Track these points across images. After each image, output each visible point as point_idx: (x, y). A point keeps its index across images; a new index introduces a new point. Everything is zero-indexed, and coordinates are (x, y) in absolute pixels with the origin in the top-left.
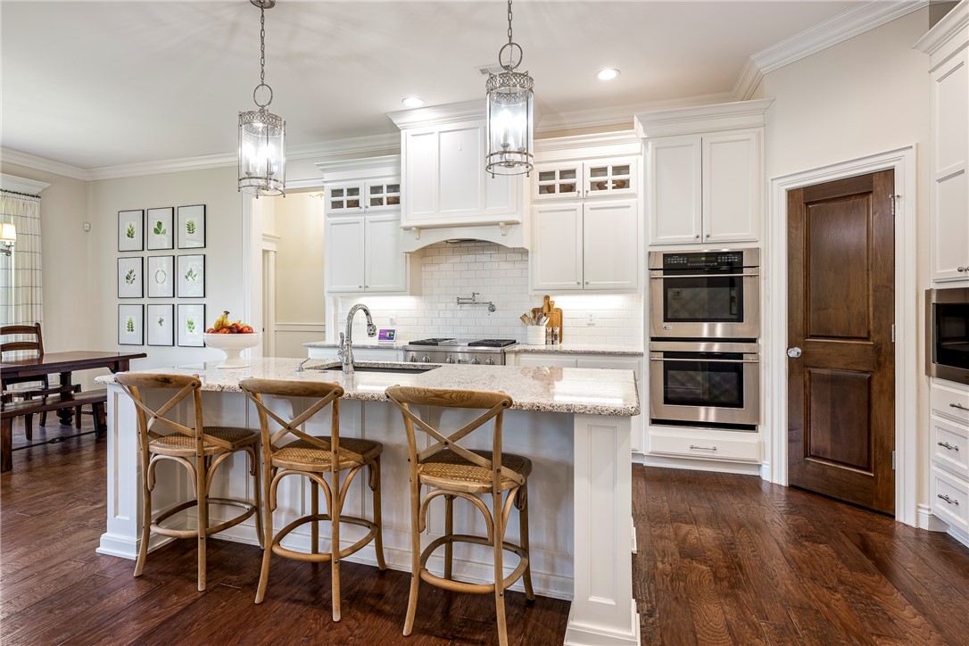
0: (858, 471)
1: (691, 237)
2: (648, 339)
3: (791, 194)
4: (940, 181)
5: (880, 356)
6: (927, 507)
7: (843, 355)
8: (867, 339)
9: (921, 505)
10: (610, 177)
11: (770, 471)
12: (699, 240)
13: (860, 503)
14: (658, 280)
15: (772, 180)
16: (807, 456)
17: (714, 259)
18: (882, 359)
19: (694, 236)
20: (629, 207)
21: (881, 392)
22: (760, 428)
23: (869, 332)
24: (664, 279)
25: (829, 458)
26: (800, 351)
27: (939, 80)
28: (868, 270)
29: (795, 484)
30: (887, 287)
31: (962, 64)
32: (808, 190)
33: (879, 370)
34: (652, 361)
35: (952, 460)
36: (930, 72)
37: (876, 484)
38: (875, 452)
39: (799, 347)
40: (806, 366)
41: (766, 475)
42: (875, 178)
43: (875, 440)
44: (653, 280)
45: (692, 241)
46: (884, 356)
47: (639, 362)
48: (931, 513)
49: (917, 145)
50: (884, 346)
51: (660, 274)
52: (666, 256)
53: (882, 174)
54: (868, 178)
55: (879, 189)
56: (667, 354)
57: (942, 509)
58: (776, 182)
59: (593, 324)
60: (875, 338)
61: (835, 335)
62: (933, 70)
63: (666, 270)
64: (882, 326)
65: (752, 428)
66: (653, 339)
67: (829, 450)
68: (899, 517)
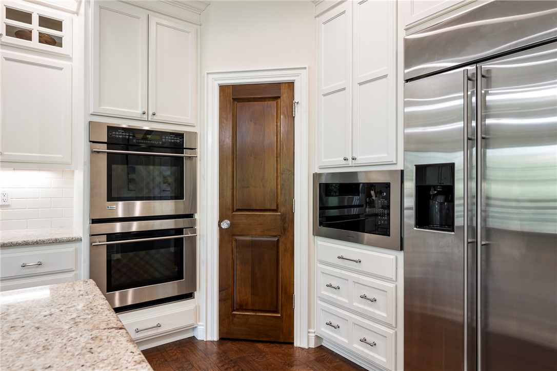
0: (270, 315)
1: (137, 112)
2: (88, 221)
3: (223, 89)
4: (324, 95)
5: (285, 223)
6: (313, 331)
7: (261, 224)
8: (276, 210)
9: (310, 330)
10: (35, 27)
11: (205, 330)
12: (145, 117)
13: (271, 339)
14: (100, 155)
15: (208, 74)
16: (234, 311)
17: (158, 138)
18: (286, 225)
19: (140, 111)
20: (61, 69)
21: (285, 251)
22: (196, 294)
23: (277, 205)
24: (108, 153)
25: (250, 308)
26: (229, 222)
27: (325, 23)
28: (277, 157)
29: (225, 336)
30: (289, 171)
31: (344, 12)
32: (236, 88)
33: (284, 234)
34: (93, 246)
35: (335, 296)
36: (315, 18)
37: (282, 321)
38: (282, 297)
39: (228, 219)
40: (233, 235)
41: (201, 335)
42: (282, 87)
43: (282, 288)
44: (95, 154)
45: (139, 116)
46: (286, 224)
47: (76, 249)
48: (316, 334)
49: (309, 67)
50: (287, 215)
51: (103, 148)
52: (110, 129)
53: (287, 85)
54: (277, 85)
55: (284, 96)
56: (111, 236)
57: (326, 332)
58: (211, 76)
59: (8, 206)
60: (282, 209)
61: (255, 208)
62: (318, 16)
63: (110, 144)
64: (286, 200)
65: (190, 296)
66: (94, 221)
67: (250, 302)
68: (297, 343)
